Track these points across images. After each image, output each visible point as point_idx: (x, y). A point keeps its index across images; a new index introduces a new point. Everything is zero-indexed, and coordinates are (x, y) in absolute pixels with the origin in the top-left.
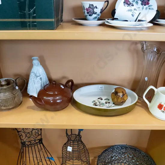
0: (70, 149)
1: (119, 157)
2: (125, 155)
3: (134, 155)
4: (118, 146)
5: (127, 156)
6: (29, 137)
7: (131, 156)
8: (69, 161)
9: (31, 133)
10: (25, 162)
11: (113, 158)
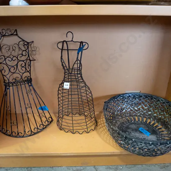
0: (67, 85)
1: (130, 109)
2: (139, 107)
3: (150, 106)
4: (130, 94)
5: (141, 108)
6: (14, 73)
7: (146, 108)
8: (68, 115)
9: (15, 67)
10: (9, 107)
11: (124, 111)
